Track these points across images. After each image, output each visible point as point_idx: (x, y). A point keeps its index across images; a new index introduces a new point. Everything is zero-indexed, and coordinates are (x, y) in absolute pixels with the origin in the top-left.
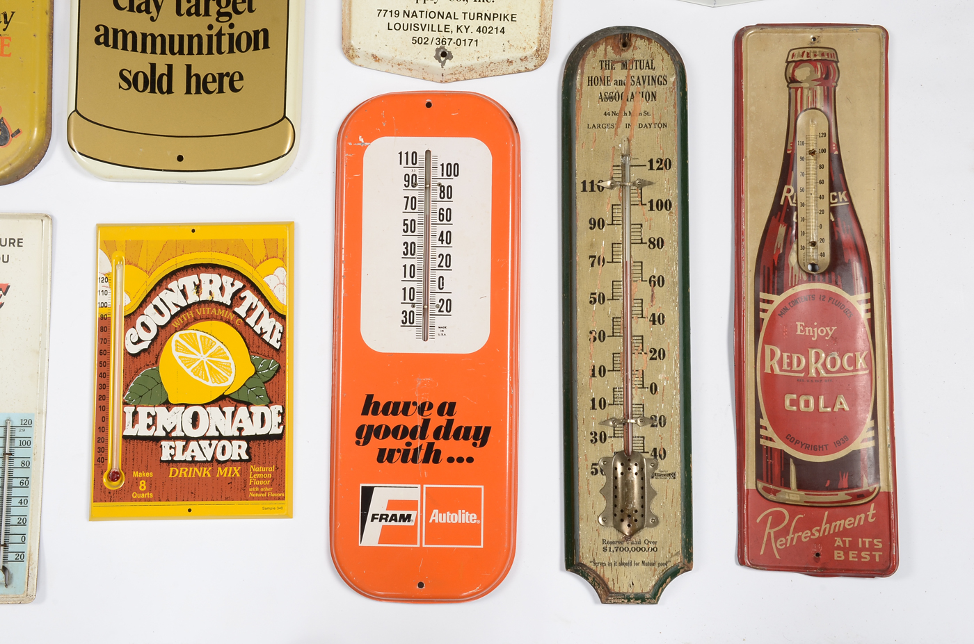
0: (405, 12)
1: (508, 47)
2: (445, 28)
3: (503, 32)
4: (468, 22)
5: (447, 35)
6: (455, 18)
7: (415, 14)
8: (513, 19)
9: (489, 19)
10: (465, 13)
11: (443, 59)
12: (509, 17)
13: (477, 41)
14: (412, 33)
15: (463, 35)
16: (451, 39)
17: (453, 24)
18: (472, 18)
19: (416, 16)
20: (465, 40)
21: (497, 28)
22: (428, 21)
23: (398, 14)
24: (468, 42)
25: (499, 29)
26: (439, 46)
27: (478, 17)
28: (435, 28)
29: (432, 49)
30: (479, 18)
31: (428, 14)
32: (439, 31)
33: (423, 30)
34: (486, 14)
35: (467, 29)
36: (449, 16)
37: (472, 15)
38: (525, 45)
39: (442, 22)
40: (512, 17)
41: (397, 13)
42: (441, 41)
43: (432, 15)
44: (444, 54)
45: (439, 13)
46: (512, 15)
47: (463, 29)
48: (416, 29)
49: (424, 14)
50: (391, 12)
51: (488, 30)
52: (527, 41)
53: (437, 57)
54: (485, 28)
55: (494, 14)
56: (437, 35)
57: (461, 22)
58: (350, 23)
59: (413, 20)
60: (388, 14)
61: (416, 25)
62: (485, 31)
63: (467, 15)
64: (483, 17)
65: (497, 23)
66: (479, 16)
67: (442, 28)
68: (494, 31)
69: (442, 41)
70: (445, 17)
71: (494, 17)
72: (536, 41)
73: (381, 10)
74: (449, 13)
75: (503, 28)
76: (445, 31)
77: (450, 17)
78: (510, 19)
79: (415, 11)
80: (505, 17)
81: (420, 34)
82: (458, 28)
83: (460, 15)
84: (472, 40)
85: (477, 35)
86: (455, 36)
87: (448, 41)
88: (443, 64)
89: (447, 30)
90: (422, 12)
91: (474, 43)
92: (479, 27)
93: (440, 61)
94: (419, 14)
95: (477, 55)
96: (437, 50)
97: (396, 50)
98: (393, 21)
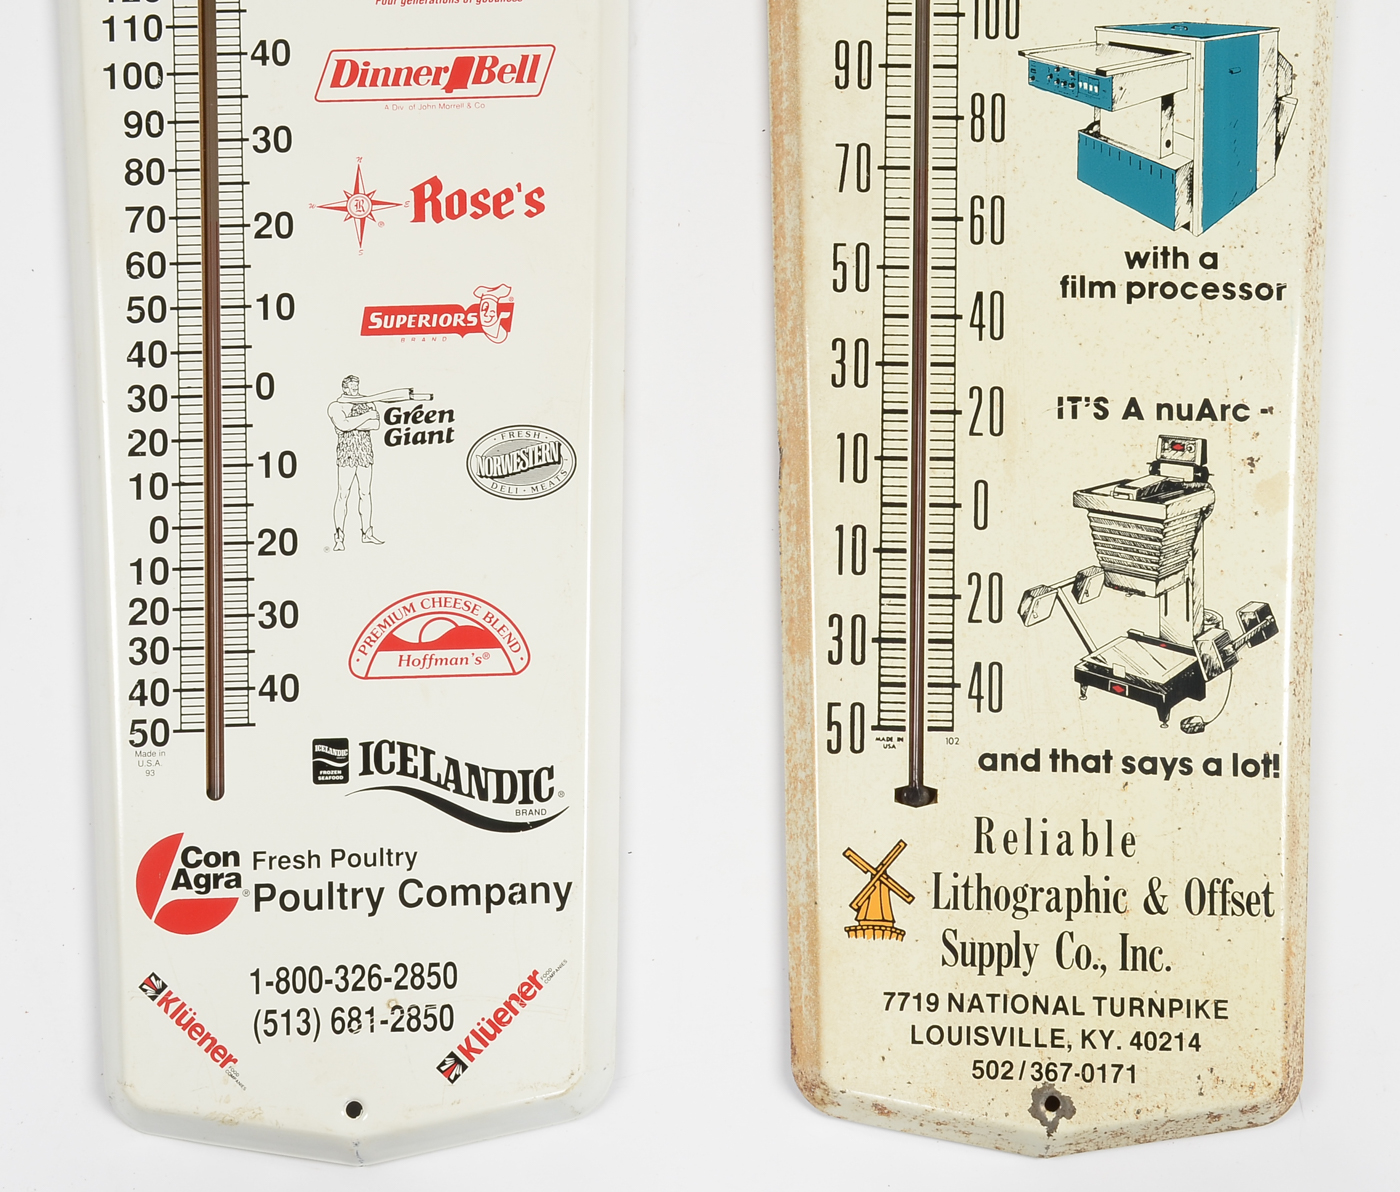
0: (951, 997)
1: (1211, 1084)
2: (1054, 1038)
3: (1197, 1047)
4: (1107, 1022)
5: (1058, 1056)
6: (1075, 1013)
7: (976, 1004)
8: (1220, 1013)
9: (1161, 1013)
10: (1100, 999)
11: (1050, 1116)
12: (1210, 1008)
13: (1132, 1069)
14: (972, 1052)
15: (1099, 1056)
16: (1069, 1065)
17: (1072, 1027)
18: (1117, 1010)
19: (980, 1007)
20: (1103, 1068)
21: (1180, 1037)
22: (1011, 1020)
23: (936, 1003)
24: (1111, 1072)
25: (1187, 1040)
26: (1039, 1085)
27: (1132, 1008)
28: (1029, 1038)
29: (1023, 1089)
30: (1136, 1012)
31: (1010, 1003)
32: (1037, 1045)
33: (999, 1043)
34: (1152, 1002)
35: (1107, 1040)
36: (1061, 1006)
37: (1117, 1003)
38: (1251, 1078)
39: (1046, 1022)
40: (1217, 1009)
41: (933, 999)
42: (1043, 1071)
43: (1020, 1004)
44: (1053, 1103)
45: (1036, 999)
46: (1217, 1003)
47: (1097, 1039)
48: (982, 1040)
49: (999, 1002)
50: (918, 997)
51: (1160, 1042)
52: (1257, 1067)
53: (1034, 1112)
54: (1150, 1037)
55: (1172, 1001)
56: (1032, 1054)
57: (1091, 1021)
58: (818, 1027)
59: (974, 1019)
60: (911, 1003)
61: (981, 1031)
62: (1151, 1045)
63: (1106, 1004)
64: (1146, 1008)
65: (1178, 1023)
66: (1136, 1005)
67: (1045, 1038)
68: (1174, 1043)
69: (1048, 1071)
70: (1051, 1009)
71: (1172, 1009)
72: (1279, 1069)
73: (893, 994)
74: (1061, 999)
75: (1196, 1036)
76: (1053, 1046)
77: (1065, 1009)
78: (1211, 1013)
79: (976, 996)
80: (1199, 1008)
81: (991, 1052)
82: (1085, 1038)
83: (1087, 1005)
84: (1120, 1067)
85: (1130, 1056)
86: (1079, 1056)
87: (1061, 1070)
88: (1052, 1128)
89: (1057, 1042)
90: (993, 996)
91: (1125, 1074)
92: (1138, 1035)
93: (1044, 1122)
94: (986, 1003)
95: (1134, 1105)
96: (1036, 1093)
97: (934, 1095)
98: (924, 1020)
